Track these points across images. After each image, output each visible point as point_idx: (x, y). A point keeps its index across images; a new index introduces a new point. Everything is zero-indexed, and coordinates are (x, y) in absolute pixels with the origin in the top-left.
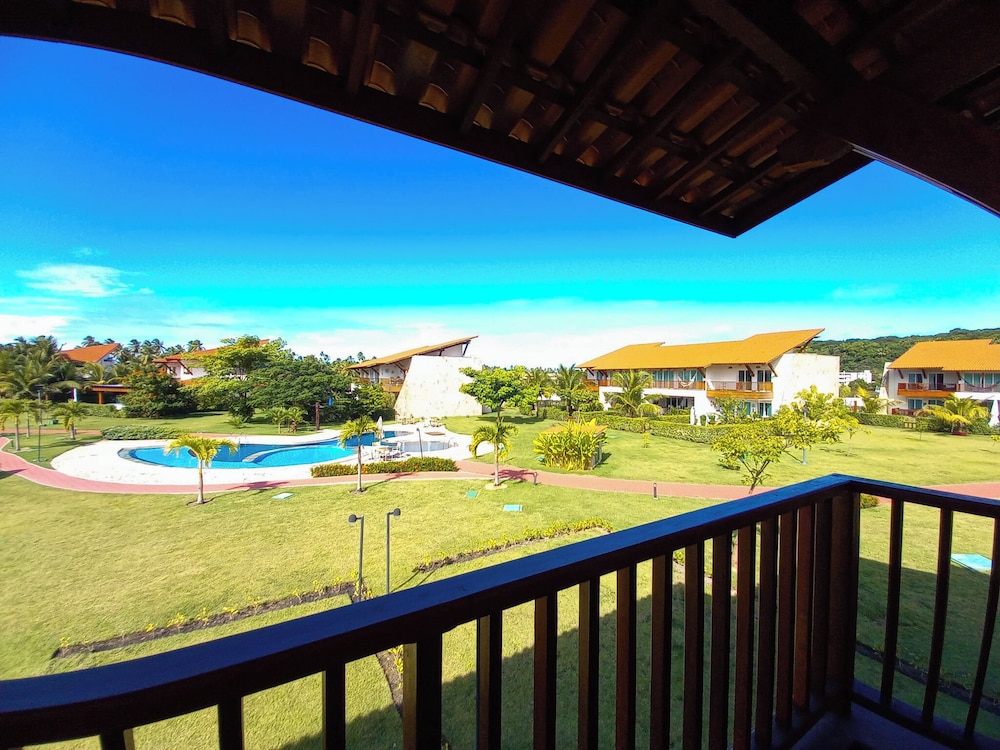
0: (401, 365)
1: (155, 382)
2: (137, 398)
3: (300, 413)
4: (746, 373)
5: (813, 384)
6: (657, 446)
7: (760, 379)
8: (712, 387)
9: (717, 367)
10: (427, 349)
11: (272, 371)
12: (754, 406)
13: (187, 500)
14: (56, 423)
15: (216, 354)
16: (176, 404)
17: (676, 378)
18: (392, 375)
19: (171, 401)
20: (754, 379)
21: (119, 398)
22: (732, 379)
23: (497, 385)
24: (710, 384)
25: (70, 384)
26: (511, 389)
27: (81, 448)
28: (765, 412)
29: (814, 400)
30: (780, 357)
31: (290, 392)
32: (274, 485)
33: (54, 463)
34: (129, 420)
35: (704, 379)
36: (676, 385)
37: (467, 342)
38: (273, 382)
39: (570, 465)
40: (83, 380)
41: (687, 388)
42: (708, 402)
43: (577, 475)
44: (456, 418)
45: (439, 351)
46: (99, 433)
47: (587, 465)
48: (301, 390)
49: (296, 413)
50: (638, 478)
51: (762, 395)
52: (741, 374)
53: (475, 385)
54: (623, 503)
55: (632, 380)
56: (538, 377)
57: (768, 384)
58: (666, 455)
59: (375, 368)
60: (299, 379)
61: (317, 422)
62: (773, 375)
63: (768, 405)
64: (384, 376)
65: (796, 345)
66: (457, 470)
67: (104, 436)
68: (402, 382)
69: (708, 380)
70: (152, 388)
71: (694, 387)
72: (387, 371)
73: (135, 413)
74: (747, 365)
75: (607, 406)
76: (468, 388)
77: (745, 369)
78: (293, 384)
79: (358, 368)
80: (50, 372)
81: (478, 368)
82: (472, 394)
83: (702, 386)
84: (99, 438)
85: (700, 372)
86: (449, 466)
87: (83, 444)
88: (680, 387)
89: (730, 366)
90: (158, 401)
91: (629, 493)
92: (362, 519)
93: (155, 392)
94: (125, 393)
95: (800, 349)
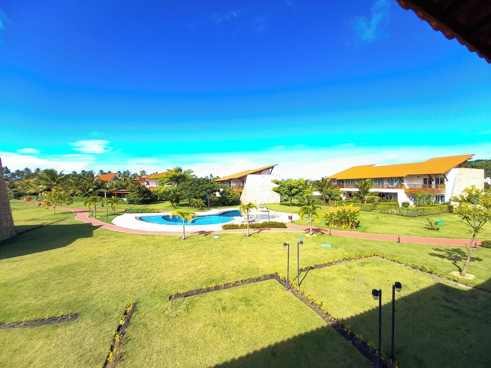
0: (242, 179)
1: (139, 188)
2: (132, 196)
3: (202, 201)
4: (428, 179)
5: (473, 184)
6: (383, 218)
7: (437, 182)
8: (407, 187)
9: (411, 177)
10: (254, 171)
11: (189, 183)
12: (433, 197)
13: (178, 238)
14: (103, 206)
15: (165, 176)
16: (148, 198)
17: (385, 183)
18: (237, 184)
19: (145, 197)
20: (434, 183)
21: (126, 195)
22: (419, 183)
23: (291, 188)
24: (406, 186)
25: (102, 190)
26: (298, 190)
27: (119, 216)
28: (440, 201)
29: (474, 193)
30: (450, 170)
31: (198, 192)
32: (210, 232)
33: (113, 221)
34: (129, 205)
35: (403, 183)
36: (385, 186)
37: (272, 168)
38: (190, 188)
39: (344, 226)
40: (107, 189)
41: (393, 188)
42: (405, 196)
43: (348, 231)
44: (269, 204)
45: (259, 172)
46: (124, 210)
47: (352, 226)
48: (201, 191)
49: (200, 201)
50: (383, 234)
51: (439, 191)
52: (425, 180)
53: (280, 188)
54: (383, 245)
55: (363, 184)
56: (306, 184)
57: (442, 185)
58: (390, 222)
59: (229, 181)
60: (200, 186)
61: (209, 206)
62: (445, 180)
63: (442, 197)
64: (233, 184)
65: (459, 163)
66: (286, 228)
67: (126, 211)
68: (243, 187)
69: (405, 184)
70: (138, 191)
71: (397, 187)
72: (234, 182)
73: (131, 202)
74: (429, 175)
75: (344, 198)
76: (276, 189)
77: (428, 177)
78: (198, 188)
79: (219, 181)
80: (95, 185)
81: (280, 180)
82: (278, 192)
83: (402, 186)
84: (124, 212)
85: (401, 179)
86: (282, 226)
87: (119, 215)
88: (388, 188)
89: (419, 176)
90: (141, 197)
91: (383, 240)
92: (289, 245)
93: (139, 193)
94: (127, 194)
95: (460, 166)
